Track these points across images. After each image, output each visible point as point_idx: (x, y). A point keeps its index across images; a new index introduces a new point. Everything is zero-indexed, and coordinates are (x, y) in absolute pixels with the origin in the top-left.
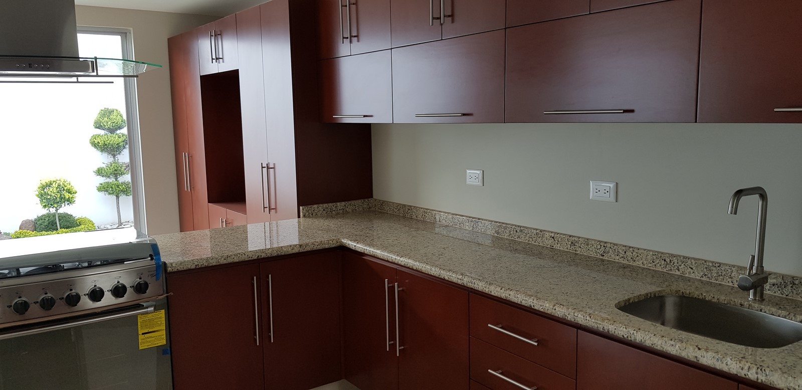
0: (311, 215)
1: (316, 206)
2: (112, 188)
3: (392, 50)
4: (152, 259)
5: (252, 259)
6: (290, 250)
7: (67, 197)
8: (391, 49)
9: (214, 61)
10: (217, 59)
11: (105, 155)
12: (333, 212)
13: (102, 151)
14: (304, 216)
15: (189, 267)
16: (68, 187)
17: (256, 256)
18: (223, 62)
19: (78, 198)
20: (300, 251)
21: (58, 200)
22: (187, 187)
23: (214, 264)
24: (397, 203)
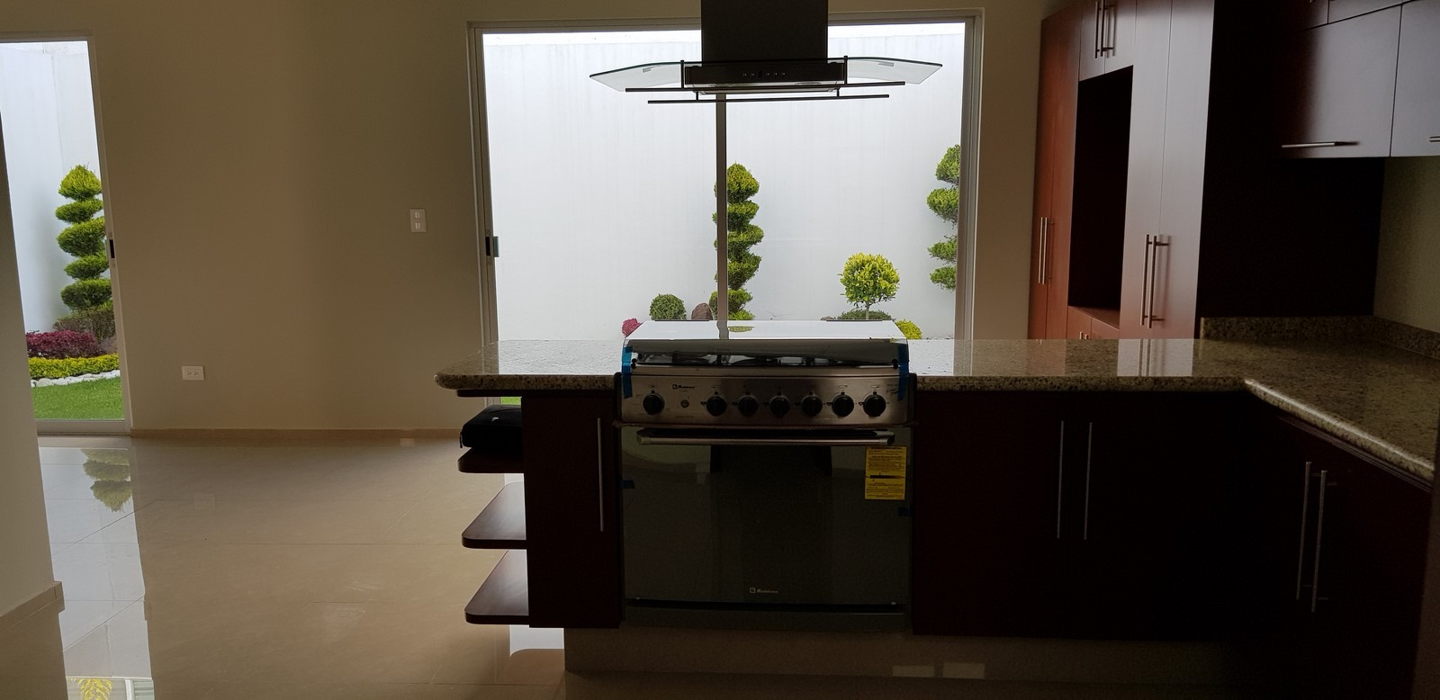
0: (1221, 335)
1: (1234, 320)
2: (953, 277)
3: (1404, 6)
4: (896, 367)
5: (1060, 390)
6: (1133, 384)
7: (883, 287)
8: (1401, 5)
9: (1099, 53)
10: (1103, 49)
11: (950, 223)
12: (1273, 335)
13: (945, 217)
14: (1207, 336)
15: (950, 387)
16: (887, 270)
17: (1068, 387)
18: (1114, 55)
19: (901, 290)
20: (1154, 389)
21: (871, 290)
22: (1041, 279)
23: (992, 388)
24: (1417, 328)
